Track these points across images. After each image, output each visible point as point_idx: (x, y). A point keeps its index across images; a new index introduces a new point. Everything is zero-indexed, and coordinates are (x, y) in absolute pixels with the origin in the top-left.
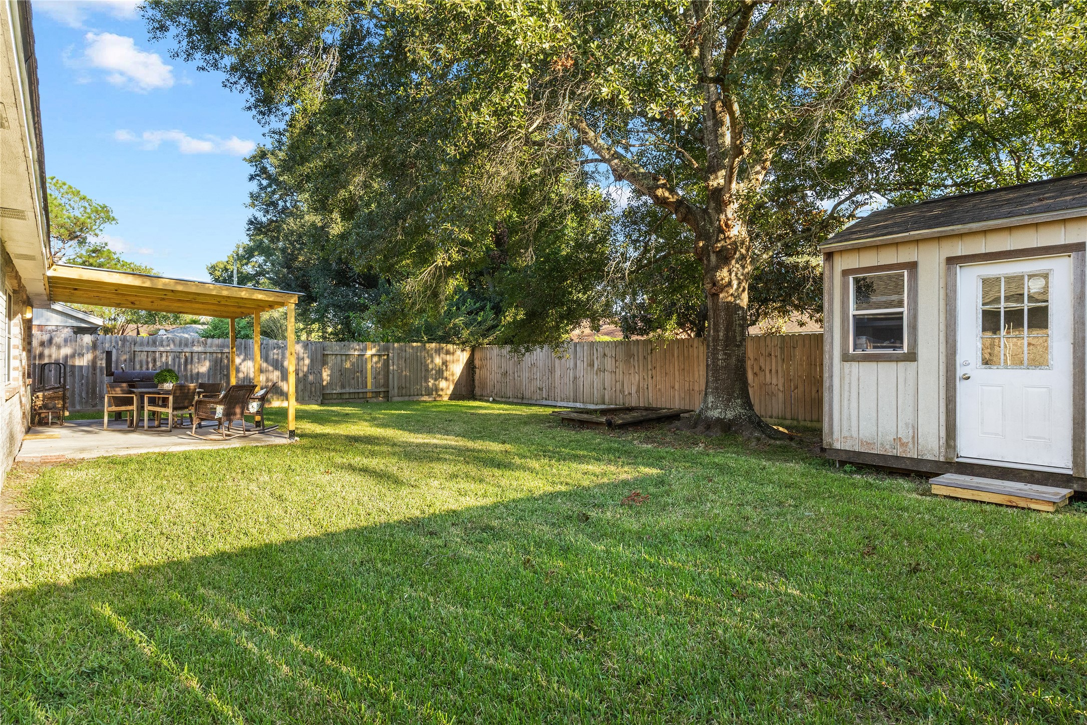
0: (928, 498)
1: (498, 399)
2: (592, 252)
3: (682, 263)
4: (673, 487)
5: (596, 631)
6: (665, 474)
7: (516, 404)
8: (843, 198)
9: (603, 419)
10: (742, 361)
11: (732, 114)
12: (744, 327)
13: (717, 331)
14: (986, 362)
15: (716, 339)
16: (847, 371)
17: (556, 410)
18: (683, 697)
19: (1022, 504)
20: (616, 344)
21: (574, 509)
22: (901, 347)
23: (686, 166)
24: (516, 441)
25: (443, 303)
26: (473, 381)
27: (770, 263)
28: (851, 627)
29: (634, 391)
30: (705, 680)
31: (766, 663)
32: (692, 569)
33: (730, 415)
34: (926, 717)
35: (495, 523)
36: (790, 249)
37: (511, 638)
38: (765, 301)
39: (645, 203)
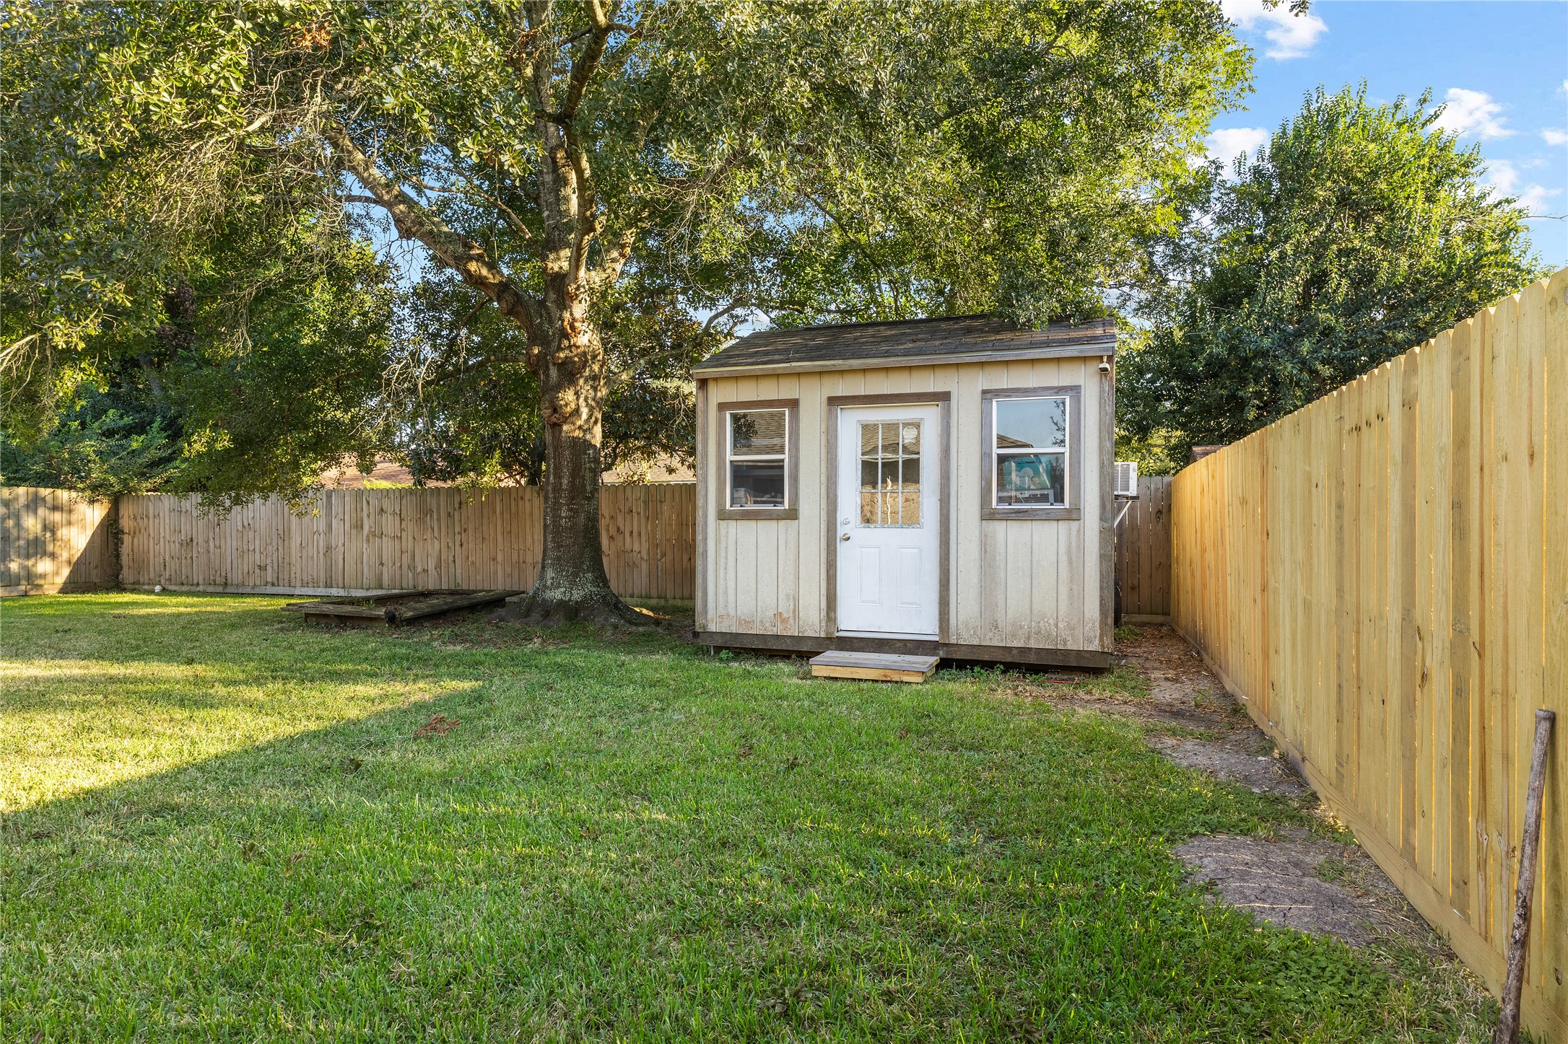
0: (809, 682)
1: (172, 588)
2: (359, 345)
3: (508, 377)
4: (496, 703)
5: (377, 928)
6: (483, 687)
7: (212, 594)
8: (721, 309)
9: (381, 612)
10: (593, 520)
11: (580, 172)
12: (596, 473)
13: (558, 476)
14: (867, 521)
15: (557, 489)
16: (723, 532)
17: (293, 601)
18: (515, 984)
19: (896, 678)
20: (402, 493)
21: (334, 755)
22: (782, 503)
23: (514, 233)
24: (218, 657)
25: (49, 413)
26: (118, 556)
27: (632, 386)
28: (724, 845)
29: (432, 564)
30: (544, 953)
31: (624, 911)
32: (525, 812)
33: (577, 595)
34: (799, 925)
35: (179, 799)
36: (657, 369)
37: (224, 974)
38: (624, 438)
39: (451, 280)
